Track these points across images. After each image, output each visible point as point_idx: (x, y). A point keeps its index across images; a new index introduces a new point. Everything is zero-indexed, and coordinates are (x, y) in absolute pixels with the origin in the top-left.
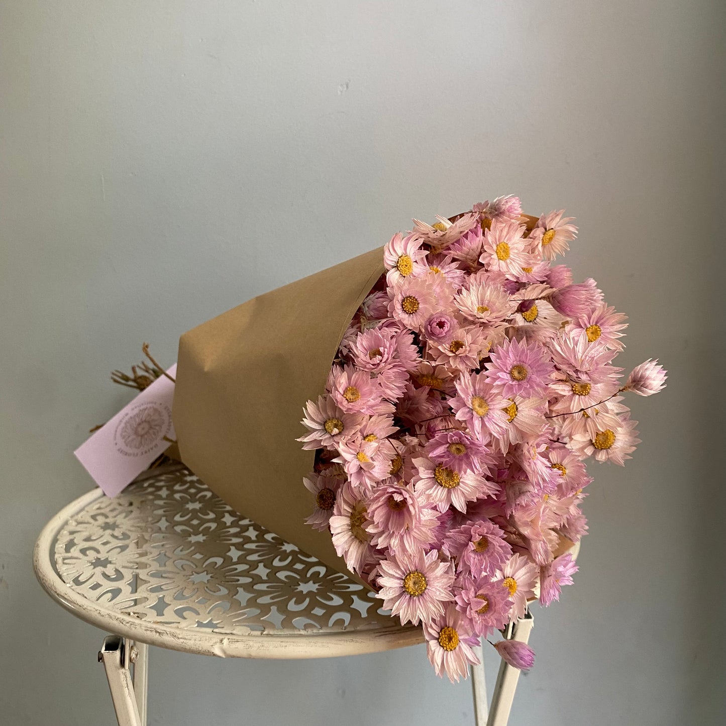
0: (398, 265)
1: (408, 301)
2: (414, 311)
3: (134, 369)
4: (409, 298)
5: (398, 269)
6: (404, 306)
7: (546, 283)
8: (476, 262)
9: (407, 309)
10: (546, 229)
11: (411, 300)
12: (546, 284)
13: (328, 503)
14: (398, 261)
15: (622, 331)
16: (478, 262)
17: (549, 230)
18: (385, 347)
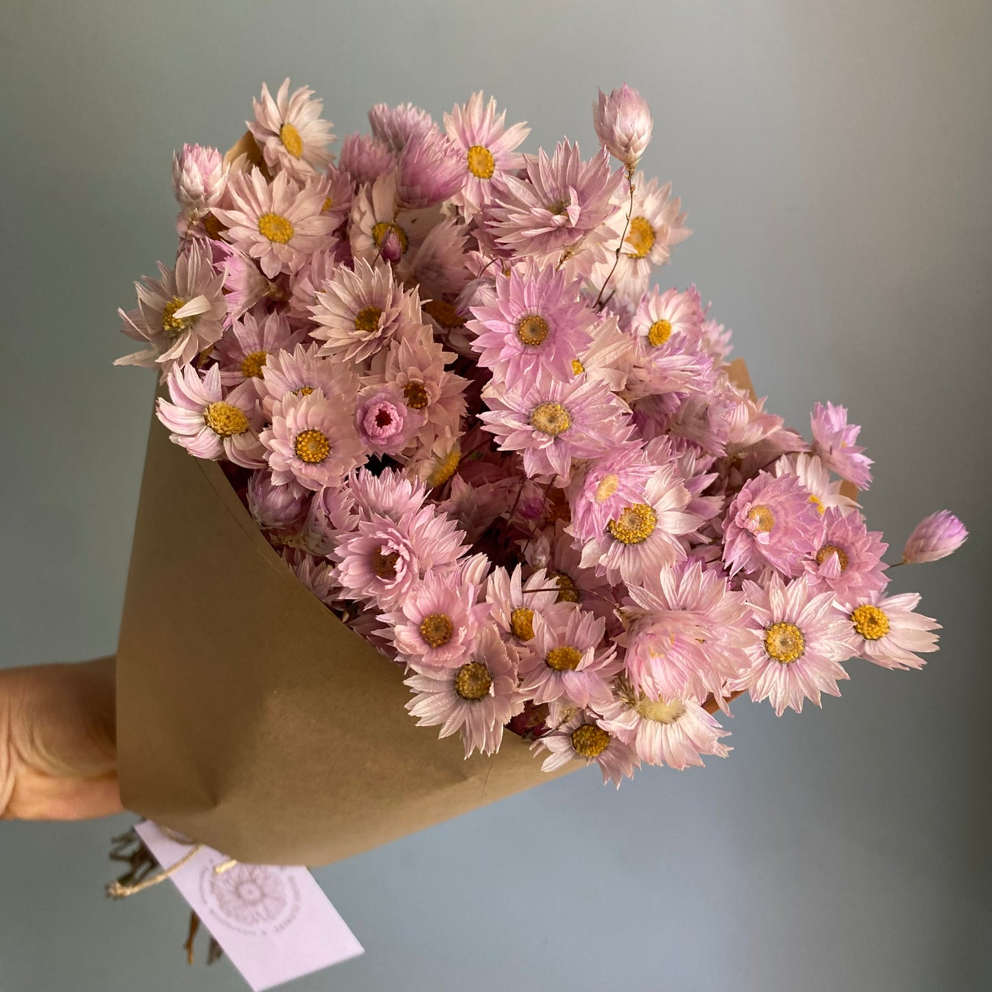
0: (220, 431)
1: (305, 449)
2: (327, 443)
3: (115, 857)
4: (299, 446)
5: (230, 436)
6: (313, 460)
7: (361, 185)
8: (270, 283)
9: (320, 455)
10: (275, 134)
11: (303, 443)
12: (363, 186)
13: (600, 739)
14: (214, 429)
15: (499, 110)
16: (271, 280)
17: (281, 130)
18: (385, 542)
